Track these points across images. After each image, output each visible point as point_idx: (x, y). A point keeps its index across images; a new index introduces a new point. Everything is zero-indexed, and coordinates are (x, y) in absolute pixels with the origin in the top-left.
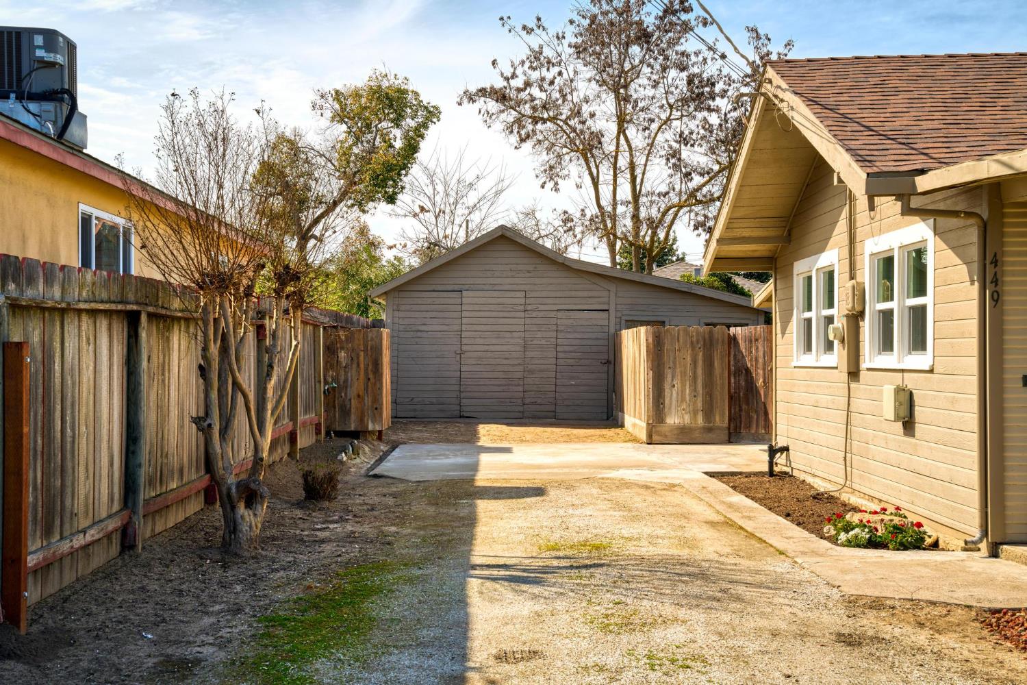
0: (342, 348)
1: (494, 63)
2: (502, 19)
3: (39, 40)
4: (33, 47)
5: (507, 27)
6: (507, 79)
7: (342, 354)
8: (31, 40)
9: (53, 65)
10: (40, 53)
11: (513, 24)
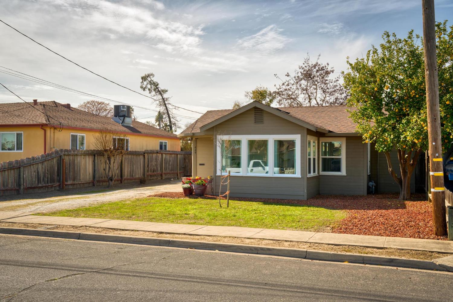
0: (187, 159)
1: (275, 85)
2: (275, 75)
3: (122, 107)
4: (121, 108)
5: (276, 77)
6: (278, 89)
7: (187, 160)
8: (120, 107)
9: (124, 111)
10: (122, 109)
11: (278, 76)
